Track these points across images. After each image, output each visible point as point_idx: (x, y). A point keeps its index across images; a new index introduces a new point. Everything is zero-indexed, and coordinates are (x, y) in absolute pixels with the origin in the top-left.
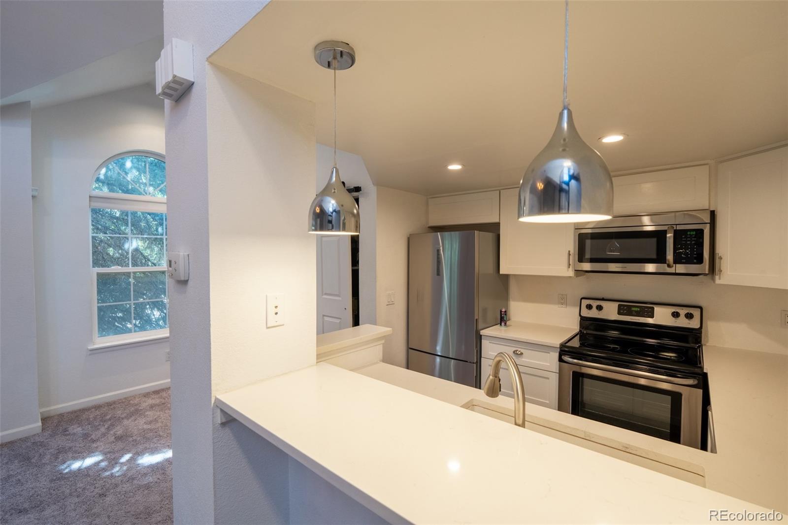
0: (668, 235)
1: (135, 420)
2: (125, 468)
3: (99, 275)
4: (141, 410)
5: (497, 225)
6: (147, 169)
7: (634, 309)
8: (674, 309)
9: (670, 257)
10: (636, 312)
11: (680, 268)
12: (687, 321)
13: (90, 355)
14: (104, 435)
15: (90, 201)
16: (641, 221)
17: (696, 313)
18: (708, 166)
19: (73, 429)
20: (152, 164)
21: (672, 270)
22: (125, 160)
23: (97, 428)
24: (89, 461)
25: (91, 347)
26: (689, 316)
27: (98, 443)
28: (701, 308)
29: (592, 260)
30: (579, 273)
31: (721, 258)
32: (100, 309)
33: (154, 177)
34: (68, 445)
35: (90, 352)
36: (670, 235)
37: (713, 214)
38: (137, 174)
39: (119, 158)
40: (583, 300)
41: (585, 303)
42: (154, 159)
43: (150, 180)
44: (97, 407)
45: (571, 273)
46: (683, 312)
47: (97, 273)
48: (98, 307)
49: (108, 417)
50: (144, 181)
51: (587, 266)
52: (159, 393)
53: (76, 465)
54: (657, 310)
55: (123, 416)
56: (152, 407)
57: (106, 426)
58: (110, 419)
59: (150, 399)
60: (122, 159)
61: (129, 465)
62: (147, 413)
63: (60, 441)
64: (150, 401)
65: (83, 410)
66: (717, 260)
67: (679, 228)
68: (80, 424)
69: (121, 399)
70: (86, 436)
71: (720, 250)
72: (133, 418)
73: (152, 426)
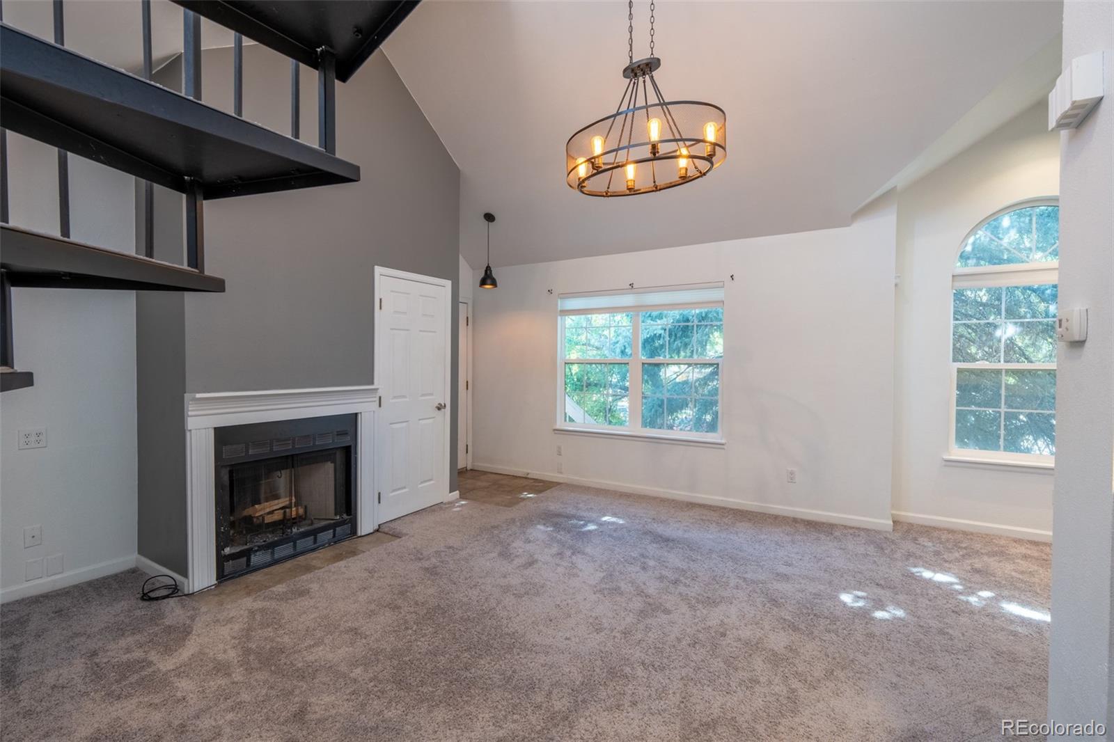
1: (1000, 562)
2: (984, 603)
3: (960, 371)
4: (1009, 554)
6: (1034, 226)
13: (945, 466)
14: (957, 560)
15: (953, 281)
19: (924, 541)
20: (1041, 215)
22: (1000, 221)
23: (950, 551)
24: (940, 577)
25: (946, 457)
27: (951, 565)
32: (959, 413)
33: (1045, 232)
34: (918, 553)
35: (944, 463)
38: (1016, 237)
39: (991, 221)
42: (1045, 208)
43: (1038, 241)
44: (950, 531)
47: (958, 369)
48: (957, 410)
49: (964, 545)
50: (1028, 245)
52: (1038, 545)
53: (927, 574)
55: (983, 551)
56: (1025, 557)
57: (961, 553)
58: (965, 548)
59: (1023, 548)
60: (994, 220)
61: (989, 602)
62: (1016, 561)
63: (909, 546)
64: (1022, 550)
65: (935, 528)
68: (931, 539)
69: (980, 534)
70: (937, 553)
72: (997, 558)
73: (1025, 578)
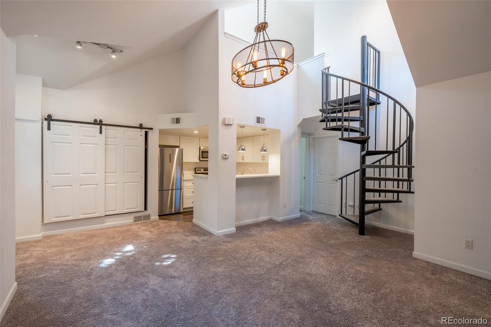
41: (197, 169)
45: (198, 161)
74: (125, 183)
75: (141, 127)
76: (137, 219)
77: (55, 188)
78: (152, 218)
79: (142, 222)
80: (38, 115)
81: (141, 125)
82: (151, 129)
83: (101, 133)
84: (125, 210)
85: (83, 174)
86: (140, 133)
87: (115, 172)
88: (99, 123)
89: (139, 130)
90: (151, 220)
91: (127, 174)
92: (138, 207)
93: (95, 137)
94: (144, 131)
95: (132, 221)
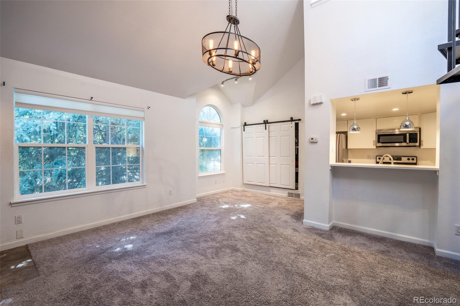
0: (407, 135)
5: (347, 132)
7: (395, 158)
8: (408, 158)
9: (408, 141)
10: (396, 159)
11: (411, 144)
12: (412, 161)
13: (199, 179)
16: (395, 131)
17: (415, 158)
18: (418, 115)
21: (408, 145)
26: (413, 159)
28: (416, 157)
29: (383, 143)
30: (377, 147)
31: (422, 141)
36: (408, 135)
37: (420, 128)
40: (377, 157)
41: (378, 157)
45: (375, 147)
46: (411, 158)
51: (380, 145)
54: (403, 158)
66: (421, 142)
67: (410, 132)
71: (422, 139)
74: (281, 165)
75: (292, 120)
76: (290, 195)
77: (247, 164)
78: (302, 197)
79: (294, 198)
80: (239, 124)
81: (292, 118)
82: (300, 120)
83: (266, 129)
84: (281, 186)
85: (258, 156)
86: (291, 125)
87: (275, 156)
88: (266, 122)
89: (290, 123)
90: (300, 199)
91: (282, 158)
92: (290, 186)
93: (263, 132)
94: (294, 123)
95: (286, 195)
